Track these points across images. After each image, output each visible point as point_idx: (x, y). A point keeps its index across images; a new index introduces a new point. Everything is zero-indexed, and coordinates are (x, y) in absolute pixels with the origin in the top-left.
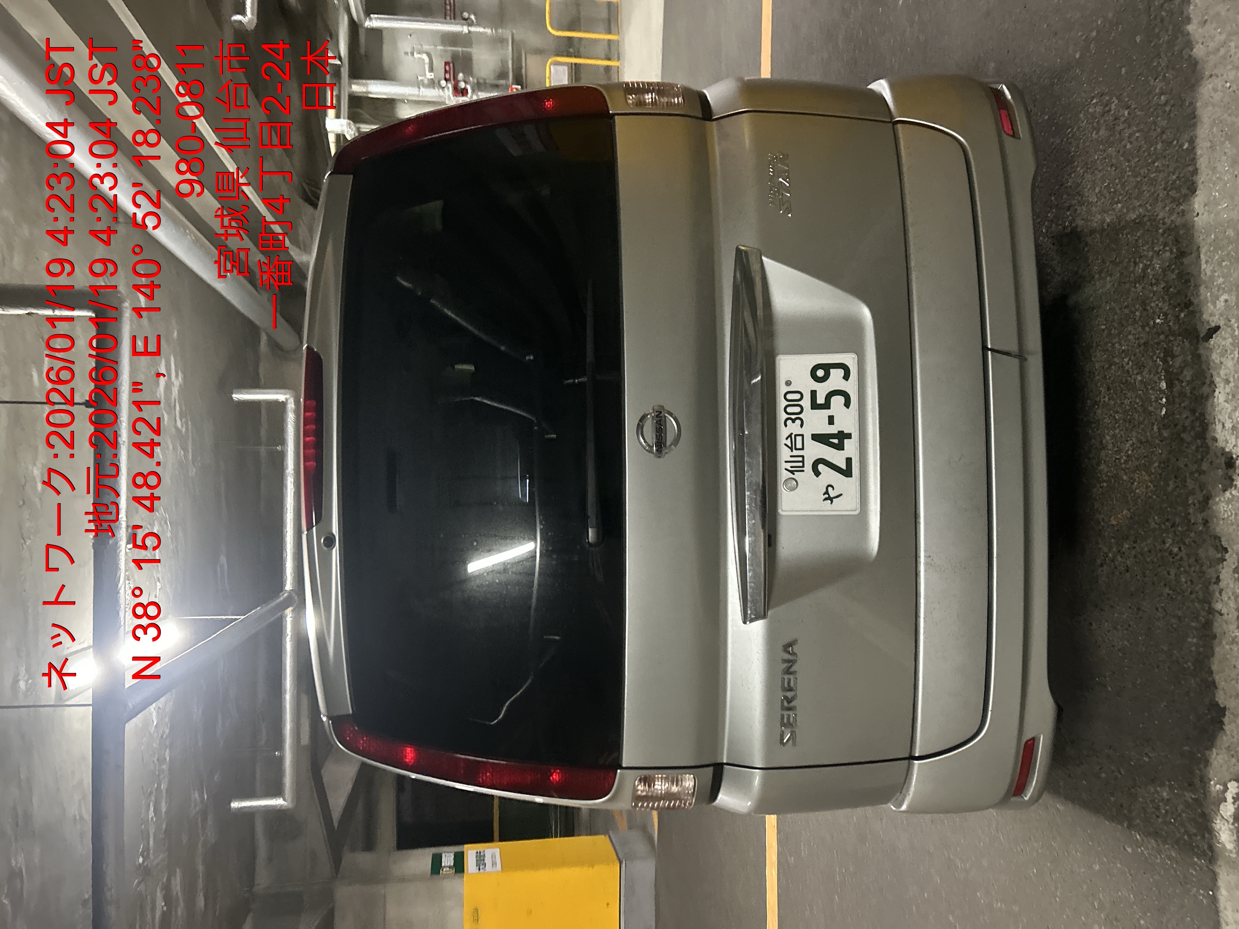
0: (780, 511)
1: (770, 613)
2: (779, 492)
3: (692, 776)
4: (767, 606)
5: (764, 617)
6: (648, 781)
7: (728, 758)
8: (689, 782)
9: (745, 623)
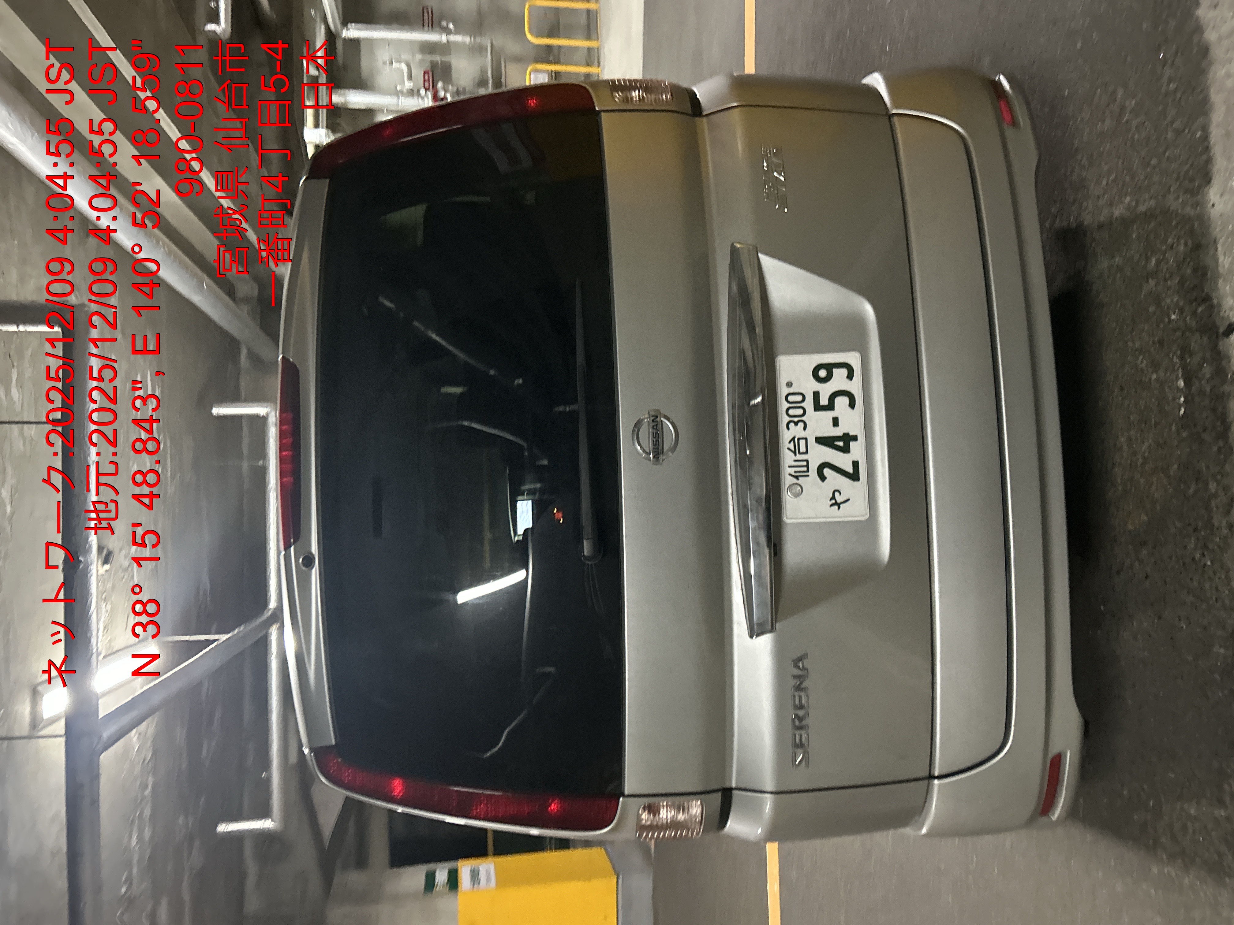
0: (785, 519)
1: (778, 626)
2: (783, 500)
3: (699, 802)
4: (775, 618)
5: (772, 630)
6: (653, 810)
7: (737, 783)
8: (696, 809)
9: (751, 637)
